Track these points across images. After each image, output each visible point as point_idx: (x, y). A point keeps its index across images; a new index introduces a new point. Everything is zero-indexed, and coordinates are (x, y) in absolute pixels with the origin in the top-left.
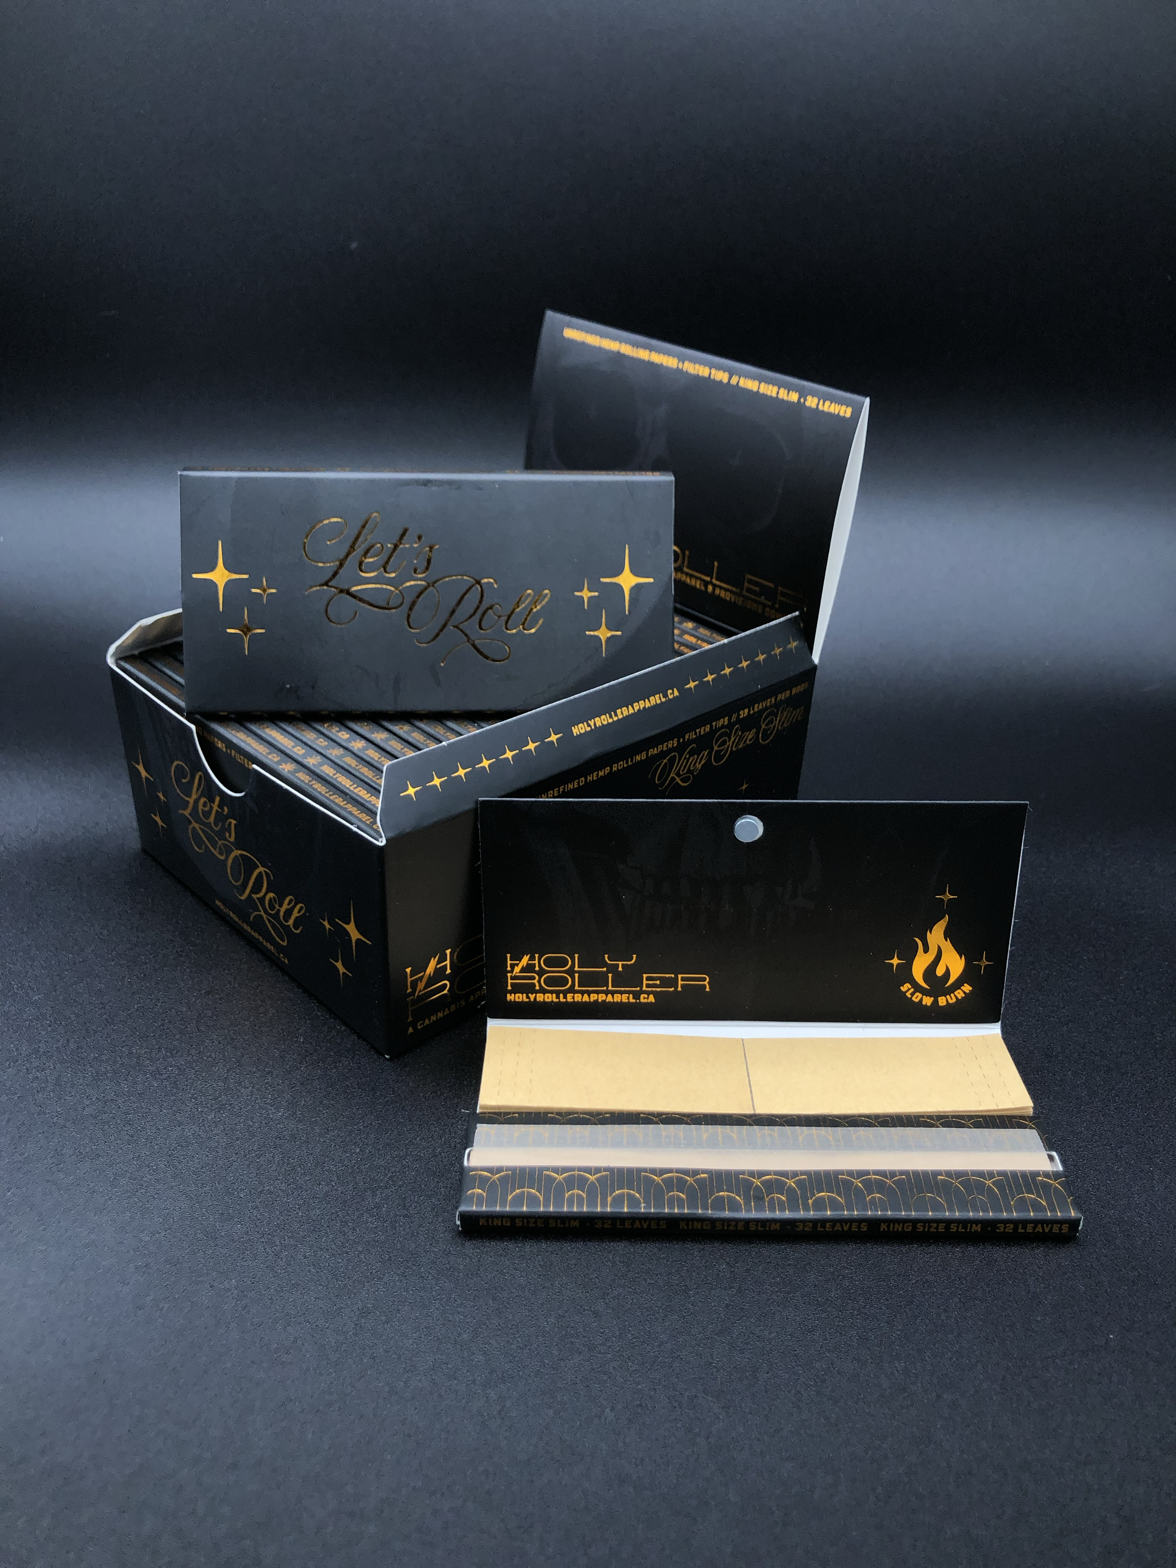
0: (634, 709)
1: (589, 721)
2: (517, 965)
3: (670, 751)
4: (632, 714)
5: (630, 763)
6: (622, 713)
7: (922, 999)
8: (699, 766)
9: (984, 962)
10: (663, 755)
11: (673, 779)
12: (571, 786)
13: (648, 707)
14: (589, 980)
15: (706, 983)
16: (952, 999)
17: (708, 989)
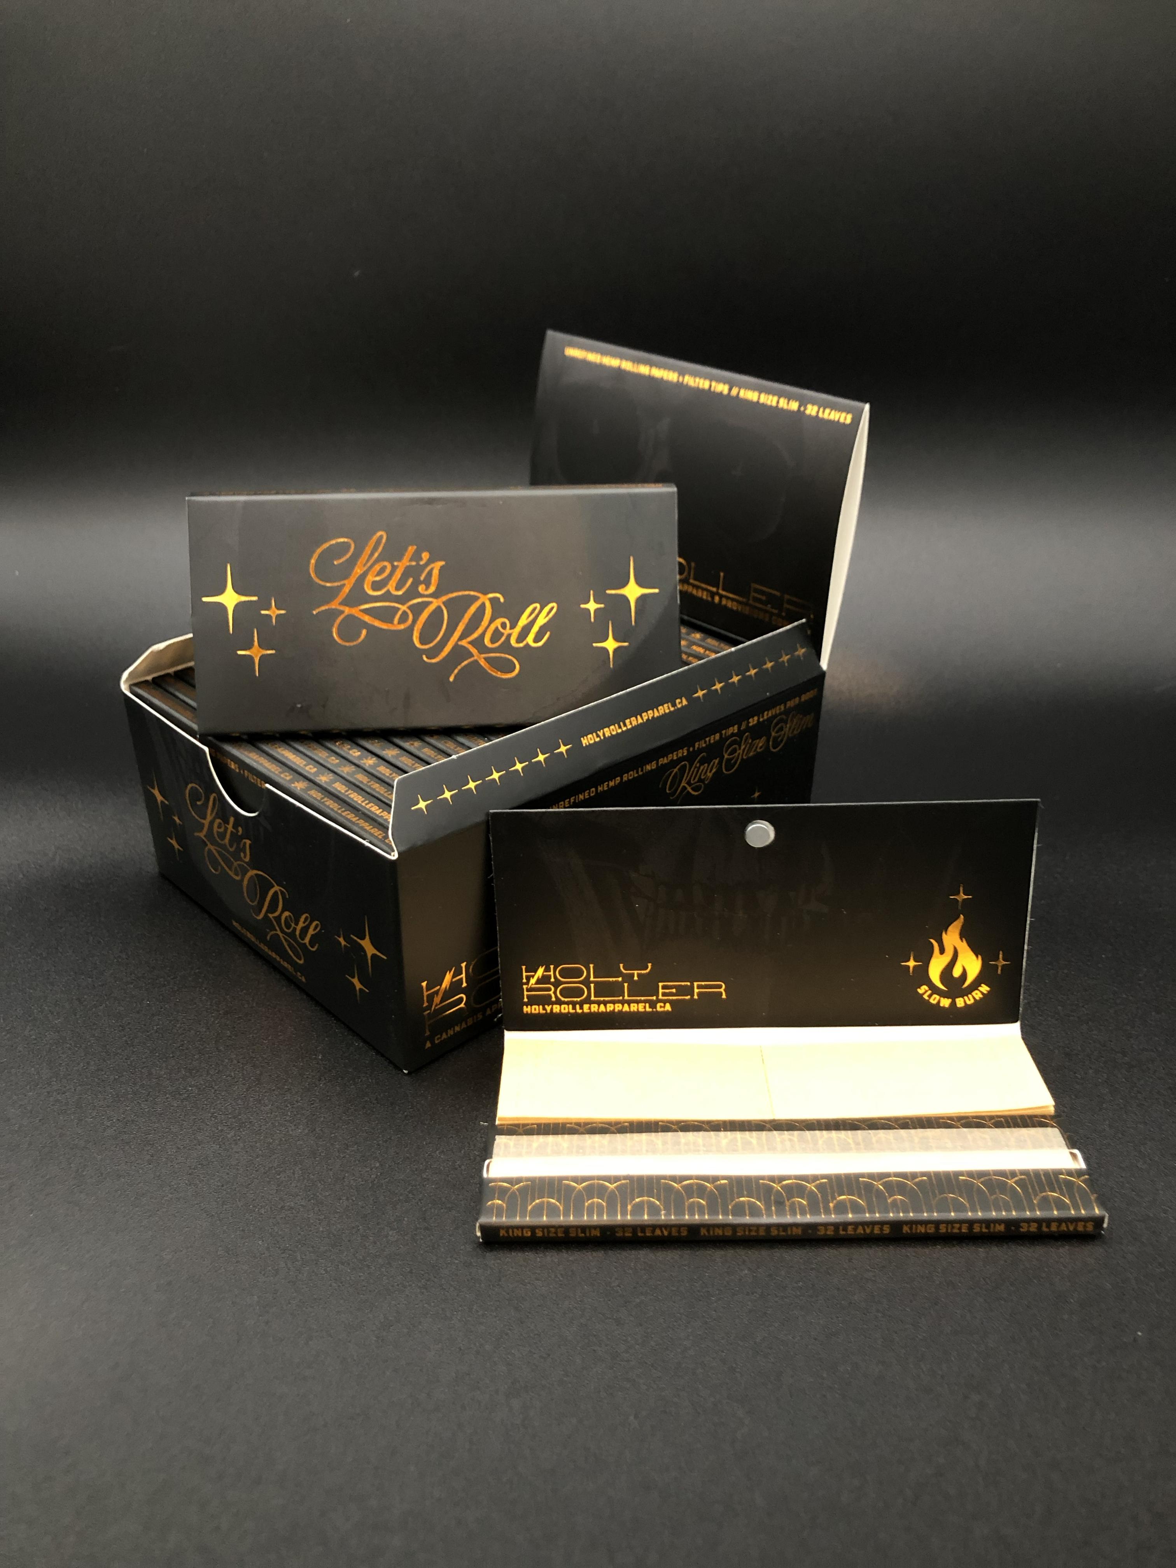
0: (643, 719)
1: (598, 732)
2: (533, 976)
3: (680, 760)
4: (641, 724)
5: (640, 773)
6: (631, 724)
7: (939, 1002)
8: (710, 775)
9: (1001, 962)
10: (673, 764)
11: (684, 788)
12: (581, 797)
13: (657, 716)
14: (604, 990)
15: (722, 990)
16: (969, 1000)
17: (724, 996)
